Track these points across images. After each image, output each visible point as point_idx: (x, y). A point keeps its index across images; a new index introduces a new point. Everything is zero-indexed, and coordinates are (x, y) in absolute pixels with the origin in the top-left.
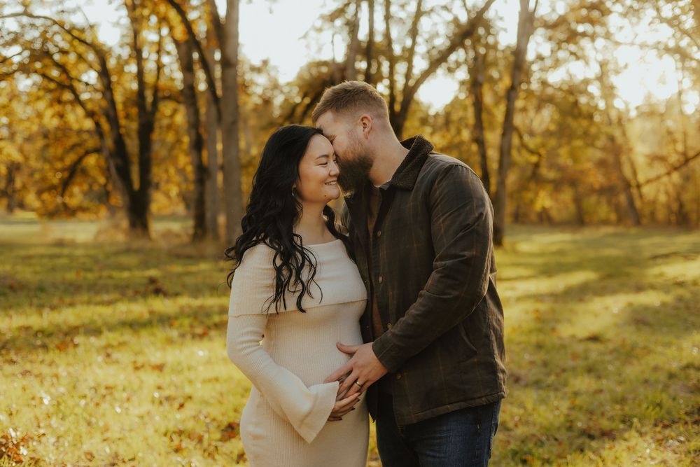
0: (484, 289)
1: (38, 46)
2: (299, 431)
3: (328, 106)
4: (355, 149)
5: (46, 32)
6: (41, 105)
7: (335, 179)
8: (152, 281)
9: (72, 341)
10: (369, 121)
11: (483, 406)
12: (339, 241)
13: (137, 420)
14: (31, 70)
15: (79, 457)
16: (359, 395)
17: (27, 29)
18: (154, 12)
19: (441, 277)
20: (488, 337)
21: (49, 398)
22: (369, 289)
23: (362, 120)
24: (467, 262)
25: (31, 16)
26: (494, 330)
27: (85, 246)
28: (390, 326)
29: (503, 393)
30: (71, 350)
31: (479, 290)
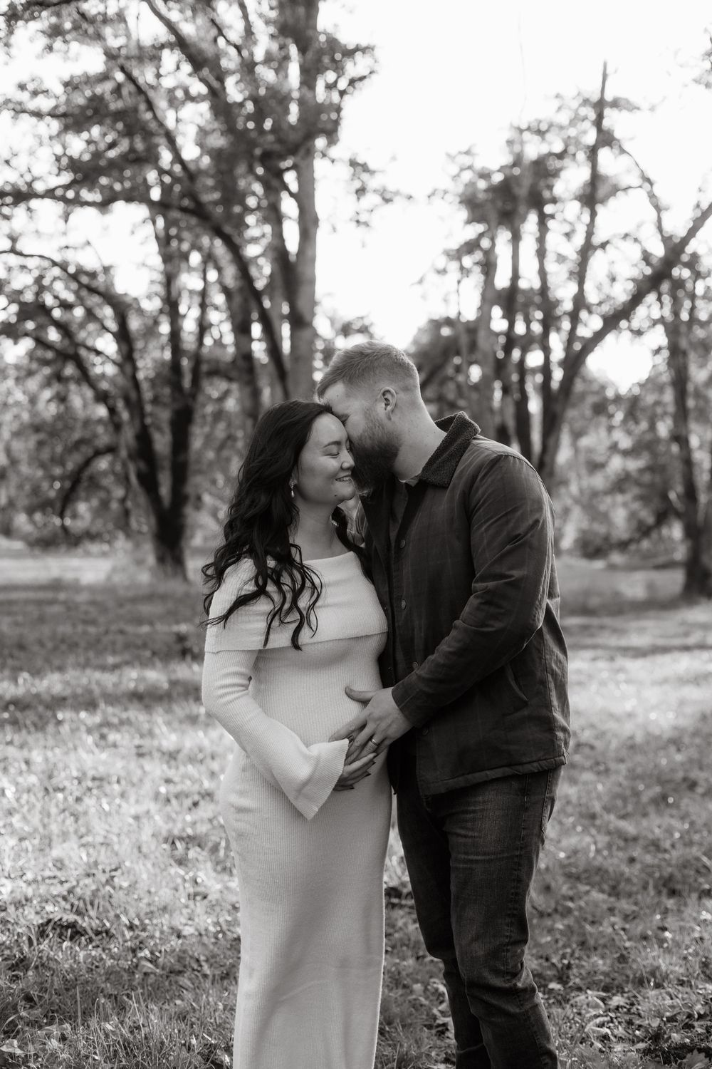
0: (539, 620)
1: (29, 297)
2: (294, 803)
3: (339, 374)
4: (374, 434)
5: (41, 278)
6: (33, 384)
7: (349, 473)
8: (181, 638)
9: (55, 716)
10: (392, 395)
11: (535, 773)
12: (351, 553)
13: (131, 821)
14: (19, 333)
15: (45, 865)
16: (374, 757)
17: (15, 273)
18: (196, 246)
19: (481, 603)
20: (544, 683)
21: (13, 789)
22: (390, 618)
23: (384, 394)
24: (515, 584)
25: (20, 254)
26: (552, 675)
27: (91, 589)
28: (415, 665)
29: (562, 758)
30: (51, 728)
31: (531, 622)
